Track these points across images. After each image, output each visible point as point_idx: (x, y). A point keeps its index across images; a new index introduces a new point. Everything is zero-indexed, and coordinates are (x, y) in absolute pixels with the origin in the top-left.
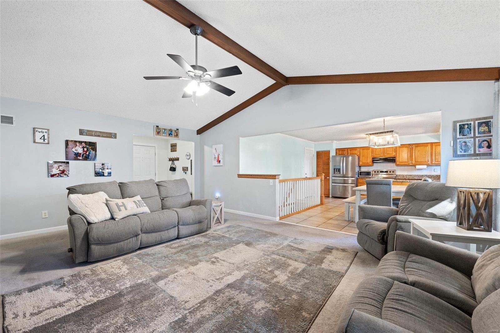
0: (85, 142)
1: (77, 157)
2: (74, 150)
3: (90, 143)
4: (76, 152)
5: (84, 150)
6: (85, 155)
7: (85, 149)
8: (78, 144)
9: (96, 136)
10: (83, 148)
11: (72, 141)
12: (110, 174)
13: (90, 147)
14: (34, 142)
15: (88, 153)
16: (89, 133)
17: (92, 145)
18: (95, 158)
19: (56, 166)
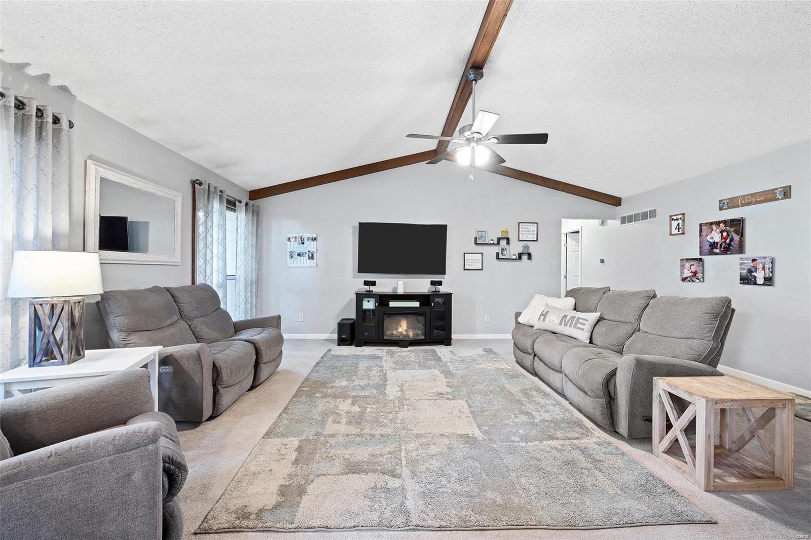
0: (725, 222)
1: (712, 249)
2: (708, 238)
3: (732, 221)
4: (711, 241)
5: (722, 236)
6: (724, 244)
7: (725, 234)
8: (714, 227)
9: (744, 205)
10: (722, 232)
11: (706, 224)
12: (769, 281)
13: (732, 229)
14: (671, 234)
15: (728, 241)
16: (732, 203)
17: (738, 225)
18: (741, 249)
19: (687, 265)
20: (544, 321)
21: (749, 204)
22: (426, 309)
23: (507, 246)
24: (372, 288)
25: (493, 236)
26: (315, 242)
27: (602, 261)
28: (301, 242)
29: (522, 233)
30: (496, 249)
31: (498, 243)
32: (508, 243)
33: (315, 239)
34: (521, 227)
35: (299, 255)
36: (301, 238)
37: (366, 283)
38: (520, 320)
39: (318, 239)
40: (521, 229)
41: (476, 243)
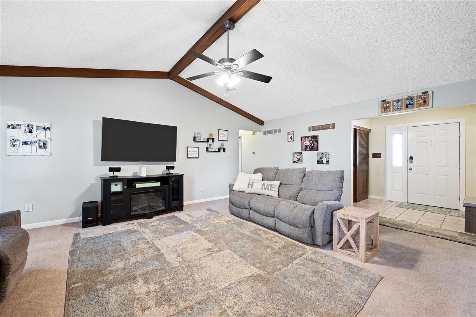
0: (311, 137)
1: (306, 148)
2: (304, 143)
3: (314, 136)
4: (305, 145)
5: (310, 142)
6: (311, 146)
7: (311, 142)
8: (307, 139)
9: (318, 130)
10: (310, 141)
11: (304, 137)
12: (327, 162)
13: (314, 140)
14: (288, 141)
15: (312, 145)
16: (314, 129)
17: (315, 138)
18: (317, 149)
19: (296, 155)
20: (252, 188)
21: (320, 129)
22: (166, 187)
23: (212, 143)
24: (116, 174)
25: (204, 137)
26: (48, 132)
27: (254, 153)
28: (27, 130)
29: (220, 136)
30: (206, 145)
31: (208, 141)
32: (213, 141)
33: (48, 128)
34: (220, 132)
35: (25, 143)
36: (28, 126)
37: (111, 170)
38: (235, 188)
39: (52, 129)
40: (220, 134)
41: (195, 140)
